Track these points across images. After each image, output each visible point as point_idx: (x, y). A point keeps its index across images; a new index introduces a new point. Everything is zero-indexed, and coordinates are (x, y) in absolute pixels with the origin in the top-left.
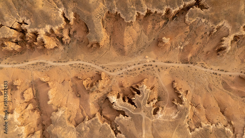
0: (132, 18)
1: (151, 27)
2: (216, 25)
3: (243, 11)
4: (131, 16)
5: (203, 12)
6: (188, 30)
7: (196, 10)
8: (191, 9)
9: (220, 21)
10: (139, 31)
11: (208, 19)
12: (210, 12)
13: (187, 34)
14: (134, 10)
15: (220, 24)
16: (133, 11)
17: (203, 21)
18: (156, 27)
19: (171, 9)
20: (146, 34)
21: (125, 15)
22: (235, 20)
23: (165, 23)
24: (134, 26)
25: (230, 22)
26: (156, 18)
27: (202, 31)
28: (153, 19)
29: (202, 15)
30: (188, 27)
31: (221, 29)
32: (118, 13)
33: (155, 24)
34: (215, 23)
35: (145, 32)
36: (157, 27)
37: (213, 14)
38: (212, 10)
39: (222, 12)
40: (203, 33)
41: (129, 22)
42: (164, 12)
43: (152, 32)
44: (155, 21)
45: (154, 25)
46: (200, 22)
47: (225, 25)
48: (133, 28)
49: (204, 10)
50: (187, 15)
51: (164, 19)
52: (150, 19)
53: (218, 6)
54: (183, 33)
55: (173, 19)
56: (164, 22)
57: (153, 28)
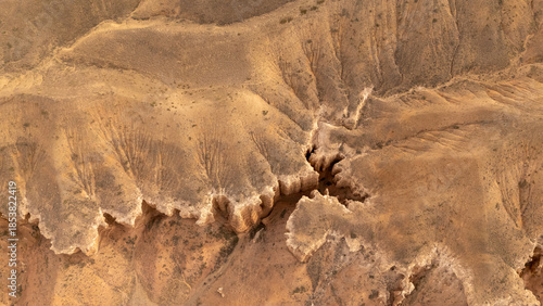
0: (78, 236)
1: (171, 266)
2: (407, 264)
3: (503, 210)
4: (75, 228)
5: (346, 211)
6: (306, 281)
7: (320, 206)
8: (304, 199)
9: (417, 250)
10: (125, 285)
11: (370, 237)
12: (373, 213)
13: (304, 296)
14: (93, 205)
15: (423, 261)
16: (85, 210)
17: (354, 245)
18: (188, 266)
19: (231, 199)
20: (150, 296)
21: (53, 228)
22: (480, 246)
23: (226, 252)
24: (99, 265)
25: (458, 250)
26: (184, 234)
27: (358, 287)
28: (176, 239)
29: (346, 223)
30: (303, 269)
31: (432, 280)
32: (31, 220)
33: (183, 257)
34: (402, 255)
35: (149, 287)
36: (191, 266)
37: (384, 218)
38: (381, 206)
39: (418, 212)
40: (365, 295)
41: (71, 250)
42: (205, 212)
43: (173, 288)
44: (181, 245)
45: (179, 259)
46: (345, 251)
47: (444, 262)
48: (98, 272)
49: (352, 204)
50: (289, 224)
51: (218, 237)
52: (162, 238)
53: (399, 191)
54: (285, 295)
55: (252, 236)
56: (218, 246)
57: (179, 271)
